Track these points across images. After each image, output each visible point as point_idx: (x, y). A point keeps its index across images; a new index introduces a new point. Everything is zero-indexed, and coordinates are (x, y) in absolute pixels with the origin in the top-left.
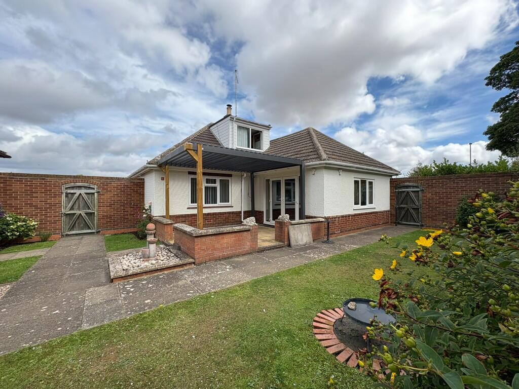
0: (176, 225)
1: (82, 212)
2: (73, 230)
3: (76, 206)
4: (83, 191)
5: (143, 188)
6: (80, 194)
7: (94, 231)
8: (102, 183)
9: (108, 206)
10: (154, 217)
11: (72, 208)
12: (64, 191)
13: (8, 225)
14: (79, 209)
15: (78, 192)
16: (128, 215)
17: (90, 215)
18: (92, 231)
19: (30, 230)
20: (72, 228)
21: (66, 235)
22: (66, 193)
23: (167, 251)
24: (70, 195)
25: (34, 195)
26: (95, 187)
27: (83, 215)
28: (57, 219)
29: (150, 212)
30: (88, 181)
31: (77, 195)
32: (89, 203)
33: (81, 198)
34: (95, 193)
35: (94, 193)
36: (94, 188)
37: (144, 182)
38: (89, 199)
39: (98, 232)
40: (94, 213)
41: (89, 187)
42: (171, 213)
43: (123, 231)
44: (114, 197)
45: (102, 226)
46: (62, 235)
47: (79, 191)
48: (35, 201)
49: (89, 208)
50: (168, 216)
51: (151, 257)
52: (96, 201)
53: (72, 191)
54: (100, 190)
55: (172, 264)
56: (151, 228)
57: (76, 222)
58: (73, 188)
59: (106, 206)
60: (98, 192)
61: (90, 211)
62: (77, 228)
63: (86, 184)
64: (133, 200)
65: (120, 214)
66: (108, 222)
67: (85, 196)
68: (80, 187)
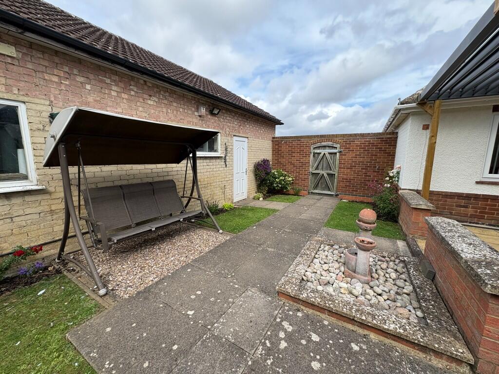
0: (433, 220)
1: (324, 173)
2: (317, 190)
3: (320, 167)
4: (327, 151)
5: (395, 146)
6: (325, 154)
7: (333, 193)
8: (345, 142)
9: (348, 168)
10: (401, 189)
11: (317, 168)
12: (312, 151)
13: (276, 178)
14: (322, 169)
15: (322, 151)
16: (369, 181)
17: (331, 176)
18: (331, 193)
19: (287, 184)
20: (316, 187)
21: (312, 193)
22: (314, 153)
23: (400, 268)
24: (316, 155)
25: (294, 154)
26: (338, 146)
27: (325, 175)
28: (306, 177)
29: (398, 181)
30: (332, 140)
31: (322, 155)
32: (331, 164)
33: (325, 158)
34: (338, 153)
35: (336, 153)
36: (336, 148)
37: (397, 138)
38: (331, 159)
39: (337, 195)
40: (335, 174)
41: (332, 147)
42: (433, 187)
43: (362, 199)
44: (356, 157)
45: (341, 190)
46: (309, 192)
47: (324, 151)
48: (294, 160)
49: (331, 170)
50: (426, 192)
51: (358, 273)
52: (337, 162)
53: (318, 151)
54: (342, 150)
55: (392, 327)
56: (365, 218)
57: (320, 181)
58: (319, 147)
59: (347, 168)
60: (340, 152)
61: (331, 172)
62: (320, 189)
63: (330, 143)
64: (378, 162)
65: (361, 178)
66: (348, 186)
67: (328, 156)
68: (325, 147)
